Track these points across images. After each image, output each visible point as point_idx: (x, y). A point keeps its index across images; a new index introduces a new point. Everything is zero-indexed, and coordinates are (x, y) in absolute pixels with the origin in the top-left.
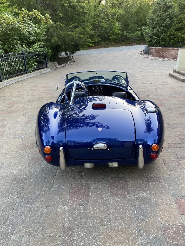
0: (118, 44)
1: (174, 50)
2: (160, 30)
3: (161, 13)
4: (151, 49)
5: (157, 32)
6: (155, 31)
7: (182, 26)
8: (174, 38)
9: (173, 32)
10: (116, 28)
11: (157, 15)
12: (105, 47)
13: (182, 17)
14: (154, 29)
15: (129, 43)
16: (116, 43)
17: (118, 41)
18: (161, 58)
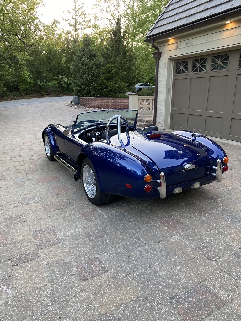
0: (31, 95)
1: (110, 100)
2: (89, 79)
3: (87, 61)
4: (82, 99)
5: (85, 81)
6: (83, 80)
7: (111, 75)
8: (106, 88)
9: (103, 81)
10: (25, 76)
11: (83, 63)
12: (14, 99)
13: (110, 66)
14: (81, 77)
15: (46, 94)
16: (27, 94)
17: (31, 92)
18: (97, 109)
